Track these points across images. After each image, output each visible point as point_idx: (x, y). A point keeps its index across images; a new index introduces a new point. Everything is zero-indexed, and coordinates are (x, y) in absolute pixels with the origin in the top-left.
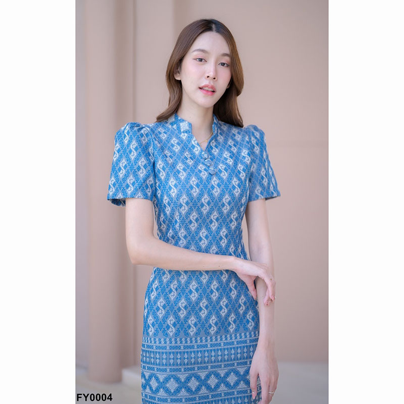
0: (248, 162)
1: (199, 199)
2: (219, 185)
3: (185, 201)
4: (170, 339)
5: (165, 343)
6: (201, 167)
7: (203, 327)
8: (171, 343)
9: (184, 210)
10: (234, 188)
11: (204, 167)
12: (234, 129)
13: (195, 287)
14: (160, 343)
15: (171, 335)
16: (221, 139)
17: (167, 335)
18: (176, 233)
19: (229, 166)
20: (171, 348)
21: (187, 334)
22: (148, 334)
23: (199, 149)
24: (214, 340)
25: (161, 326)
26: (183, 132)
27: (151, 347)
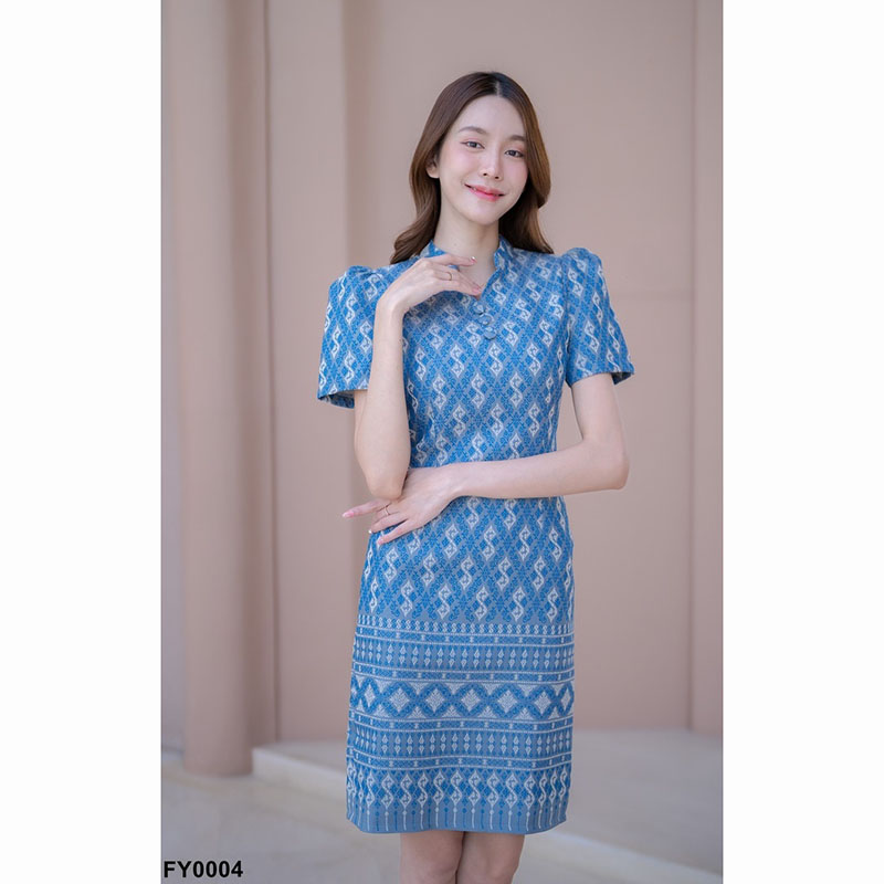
0: (560, 316)
1: (466, 381)
2: (501, 357)
3: (441, 386)
4: (403, 621)
5: (394, 626)
6: (471, 327)
7: (464, 607)
8: (404, 627)
9: (441, 402)
10: (529, 360)
11: (477, 327)
12: (541, 260)
14: (385, 625)
15: (405, 614)
16: (513, 277)
17: (398, 612)
18: (430, 443)
19: (522, 323)
20: (403, 635)
21: (433, 616)
22: (368, 609)
24: (482, 630)
25: (388, 597)
27: (370, 632)
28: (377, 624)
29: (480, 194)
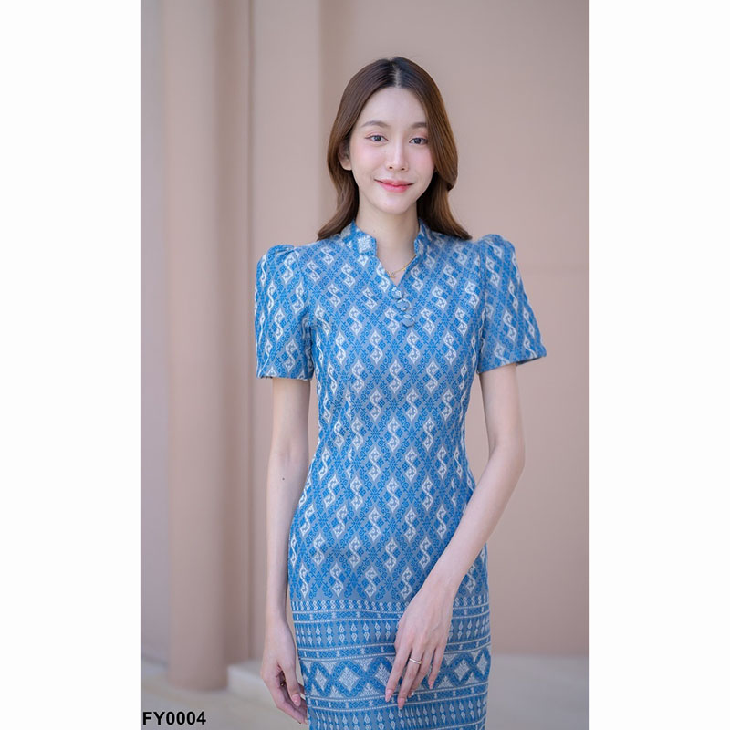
0: (474, 305)
1: (384, 367)
2: (419, 345)
3: (359, 371)
4: (337, 602)
5: (329, 607)
6: (390, 313)
7: (390, 586)
8: (338, 607)
9: (359, 387)
10: (445, 349)
11: (395, 313)
12: (458, 245)
13: (376, 518)
14: (320, 608)
15: (338, 594)
16: (431, 263)
17: (331, 593)
18: (347, 425)
19: (439, 312)
20: (339, 615)
21: (363, 595)
22: (300, 595)
23: (388, 283)
25: (319, 580)
26: (363, 254)
27: (306, 617)
28: (312, 609)
29: (389, 187)
